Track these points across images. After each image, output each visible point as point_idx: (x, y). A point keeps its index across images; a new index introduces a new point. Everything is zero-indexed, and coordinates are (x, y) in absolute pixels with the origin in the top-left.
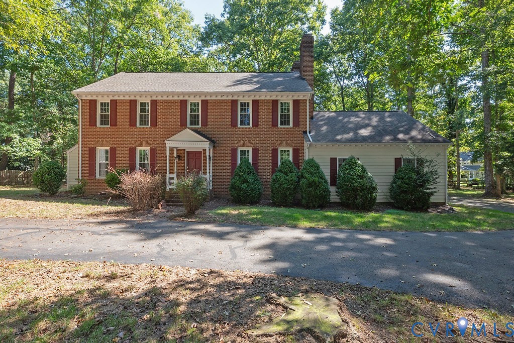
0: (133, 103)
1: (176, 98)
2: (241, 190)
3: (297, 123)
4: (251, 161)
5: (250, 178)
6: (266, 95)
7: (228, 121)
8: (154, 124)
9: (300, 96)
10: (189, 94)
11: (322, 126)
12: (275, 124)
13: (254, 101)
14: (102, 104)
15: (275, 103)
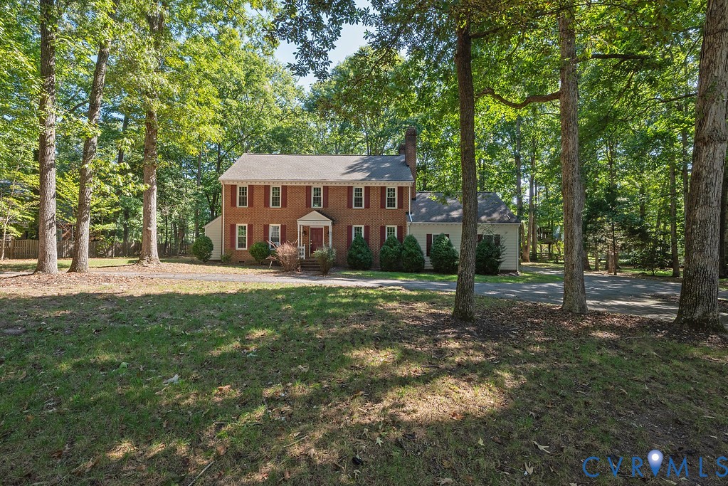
0: (267, 188)
1: (303, 184)
2: (357, 258)
3: (400, 206)
4: (363, 236)
5: (364, 250)
6: (375, 183)
7: (345, 203)
8: (284, 205)
9: (404, 184)
10: (314, 182)
11: (422, 207)
12: (383, 206)
13: (366, 187)
14: (240, 188)
15: (383, 188)
